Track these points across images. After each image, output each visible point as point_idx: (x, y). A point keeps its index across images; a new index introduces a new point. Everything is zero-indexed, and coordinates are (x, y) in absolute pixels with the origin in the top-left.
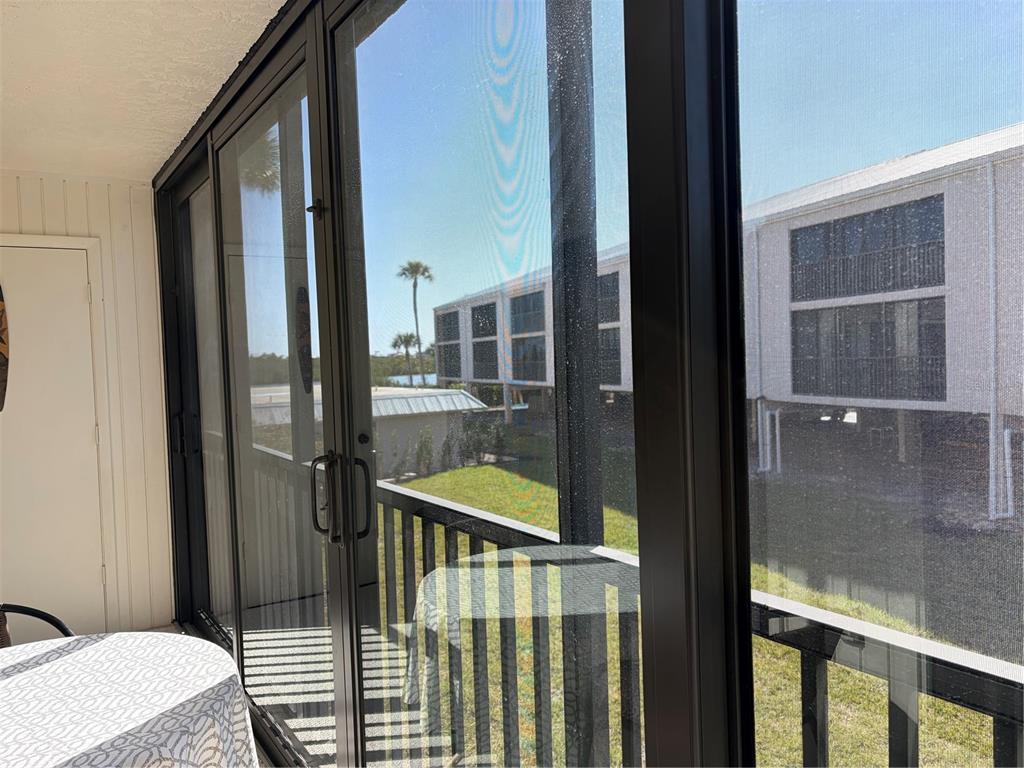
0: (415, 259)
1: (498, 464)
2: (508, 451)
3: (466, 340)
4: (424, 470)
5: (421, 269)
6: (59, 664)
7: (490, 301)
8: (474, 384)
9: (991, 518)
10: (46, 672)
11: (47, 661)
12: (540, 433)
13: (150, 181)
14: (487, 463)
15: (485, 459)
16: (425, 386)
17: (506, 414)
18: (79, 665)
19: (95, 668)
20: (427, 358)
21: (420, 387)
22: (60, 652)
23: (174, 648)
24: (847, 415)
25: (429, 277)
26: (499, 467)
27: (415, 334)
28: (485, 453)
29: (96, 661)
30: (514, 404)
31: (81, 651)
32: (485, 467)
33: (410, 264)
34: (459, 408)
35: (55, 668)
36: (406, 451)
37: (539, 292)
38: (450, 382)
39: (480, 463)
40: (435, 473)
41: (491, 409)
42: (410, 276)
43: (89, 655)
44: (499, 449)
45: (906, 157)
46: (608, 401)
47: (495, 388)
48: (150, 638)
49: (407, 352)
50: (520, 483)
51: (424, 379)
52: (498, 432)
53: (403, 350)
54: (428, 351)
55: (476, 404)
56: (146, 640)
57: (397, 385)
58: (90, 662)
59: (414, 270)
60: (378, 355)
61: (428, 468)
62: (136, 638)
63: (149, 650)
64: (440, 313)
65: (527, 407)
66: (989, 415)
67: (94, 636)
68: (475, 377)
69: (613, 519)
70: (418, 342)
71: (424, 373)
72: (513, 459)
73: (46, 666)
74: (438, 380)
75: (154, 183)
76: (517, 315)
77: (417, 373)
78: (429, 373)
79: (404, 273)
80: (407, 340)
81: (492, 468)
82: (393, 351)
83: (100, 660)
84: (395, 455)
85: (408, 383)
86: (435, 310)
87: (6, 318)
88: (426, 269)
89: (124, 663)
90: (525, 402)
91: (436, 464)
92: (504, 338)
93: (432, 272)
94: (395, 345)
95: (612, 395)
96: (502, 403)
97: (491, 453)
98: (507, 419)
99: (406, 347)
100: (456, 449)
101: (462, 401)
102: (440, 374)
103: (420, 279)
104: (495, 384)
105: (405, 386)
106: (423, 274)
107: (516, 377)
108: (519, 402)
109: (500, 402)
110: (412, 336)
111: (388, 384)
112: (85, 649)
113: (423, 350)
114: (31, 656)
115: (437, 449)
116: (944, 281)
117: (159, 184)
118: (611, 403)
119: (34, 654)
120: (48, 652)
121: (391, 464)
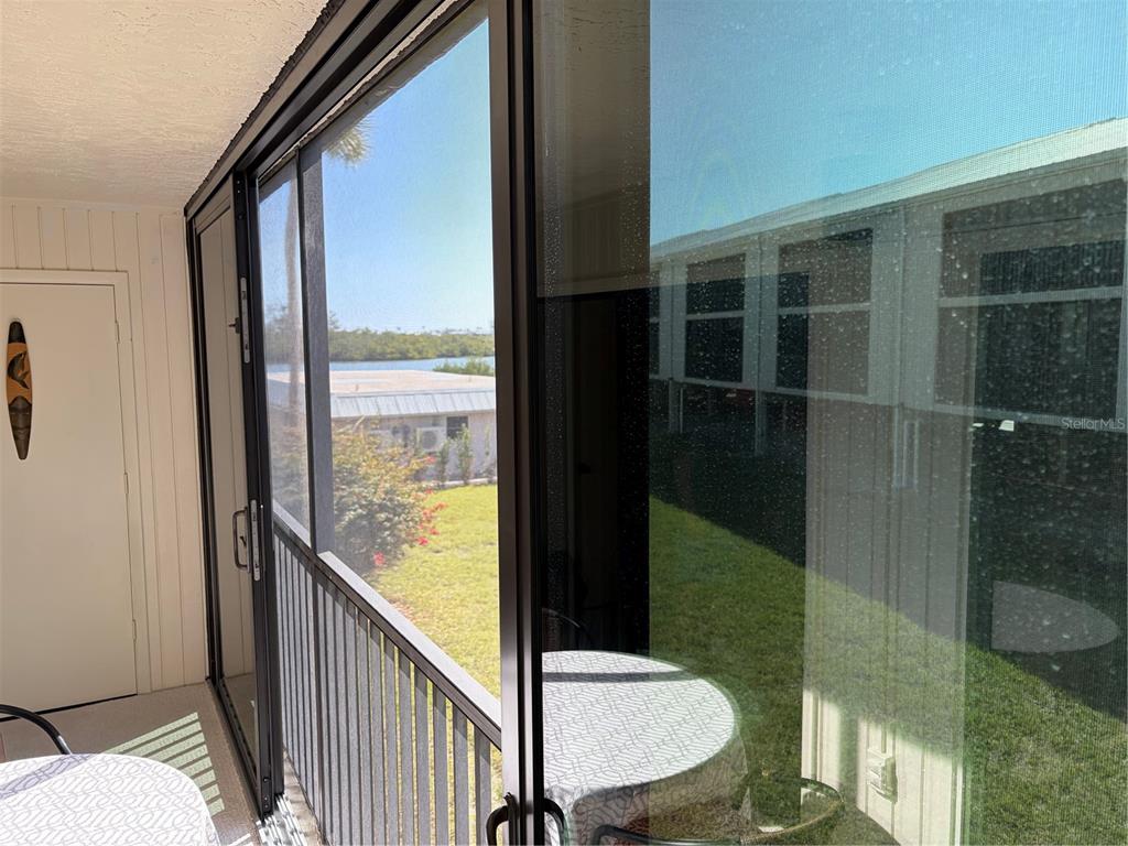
6: (34, 793)
10: (19, 804)
11: (24, 788)
13: (182, 209)
18: (54, 797)
19: (67, 803)
22: (40, 776)
23: (151, 783)
24: (1005, 423)
29: (71, 792)
31: (60, 776)
35: (29, 798)
43: (68, 782)
58: (65, 793)
63: (126, 782)
73: (21, 795)
75: (185, 212)
83: (76, 791)
84: (488, 454)
87: (28, 360)
112: (63, 774)
114: (11, 779)
117: (192, 212)
118: (732, 398)
119: (15, 776)
120: (28, 776)
121: (482, 464)
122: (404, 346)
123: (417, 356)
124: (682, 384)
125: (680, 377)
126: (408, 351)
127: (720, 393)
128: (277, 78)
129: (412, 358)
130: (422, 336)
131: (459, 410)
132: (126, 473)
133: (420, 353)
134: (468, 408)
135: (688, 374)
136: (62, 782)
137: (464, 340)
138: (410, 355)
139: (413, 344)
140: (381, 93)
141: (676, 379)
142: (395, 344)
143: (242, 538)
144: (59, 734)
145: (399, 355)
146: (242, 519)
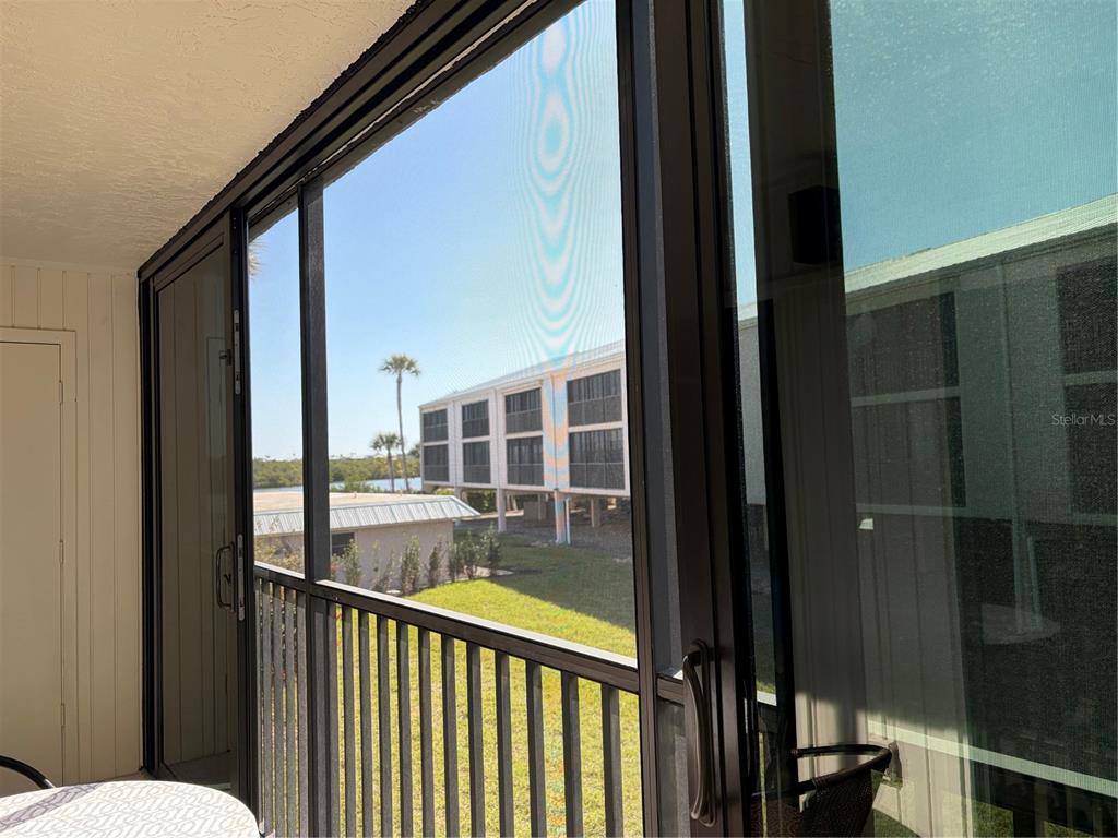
0: (399, 354)
1: (493, 578)
2: (502, 563)
3: (455, 441)
4: (408, 587)
5: (406, 364)
6: (45, 820)
7: (482, 399)
8: (464, 489)
9: (1019, 632)
10: (31, 829)
11: (31, 817)
12: (537, 543)
13: (136, 271)
14: (480, 578)
15: (478, 573)
16: (408, 491)
17: (500, 523)
18: (70, 821)
19: (89, 824)
20: (412, 460)
21: (404, 493)
22: (45, 806)
23: (178, 800)
24: (864, 521)
25: (416, 372)
26: (493, 582)
27: (398, 435)
28: (477, 566)
29: (89, 815)
30: (507, 510)
31: (69, 804)
32: (477, 582)
33: (394, 359)
34: (449, 516)
35: (41, 825)
36: (389, 565)
37: (534, 391)
38: (437, 487)
39: (471, 577)
40: (421, 590)
41: (483, 517)
42: (393, 370)
43: (82, 808)
44: (493, 560)
45: (913, 254)
46: (610, 507)
47: (486, 493)
48: (149, 787)
49: (389, 454)
50: (517, 600)
51: (407, 484)
52: (491, 543)
53: (384, 452)
54: (413, 453)
55: (468, 512)
56: (146, 790)
57: (378, 491)
58: (82, 817)
59: (399, 364)
60: (354, 457)
61: (413, 584)
62: (133, 788)
63: (150, 802)
64: (426, 411)
65: (521, 513)
66: (1010, 522)
67: (84, 787)
68: (465, 481)
69: (621, 639)
70: (402, 443)
71: (408, 476)
72: (510, 573)
73: (30, 823)
74: (423, 485)
75: (140, 273)
76: (512, 414)
77: (399, 477)
78: (413, 477)
79: (387, 368)
80: (390, 441)
81: (487, 584)
82: (372, 452)
83: (94, 814)
84: (376, 570)
85: (389, 489)
86: (421, 408)
88: (411, 364)
89: (122, 818)
90: (519, 508)
91: (423, 580)
92: (497, 439)
93: (418, 366)
94: (376, 445)
95: (614, 501)
96: (495, 510)
97: (485, 567)
98: (501, 527)
99: (389, 449)
100: (444, 562)
101: (450, 507)
102: (427, 478)
103: (406, 374)
104: (487, 489)
105: (386, 492)
106: (408, 368)
107: (510, 480)
108: (512, 509)
109: (492, 508)
110: (394, 437)
111: (366, 490)
112: (73, 802)
113: (407, 451)
114: (12, 811)
115: (424, 562)
116: (957, 381)
117: (146, 274)
118: (614, 510)
119: (15, 810)
120: (31, 807)
121: (371, 581)
122: (274, 474)
123: (288, 483)
124: (566, 495)
125: (565, 486)
126: (278, 477)
127: (603, 501)
128: (325, 92)
129: (283, 486)
130: (292, 462)
131: (345, 526)
132: (61, 541)
133: (291, 479)
134: (355, 524)
135: (573, 483)
136: (74, 808)
137: (338, 465)
138: (281, 482)
139: (285, 471)
140: (420, 109)
141: (561, 490)
142: (265, 472)
143: (225, 576)
144: (45, 778)
145: (267, 483)
146: (226, 556)
